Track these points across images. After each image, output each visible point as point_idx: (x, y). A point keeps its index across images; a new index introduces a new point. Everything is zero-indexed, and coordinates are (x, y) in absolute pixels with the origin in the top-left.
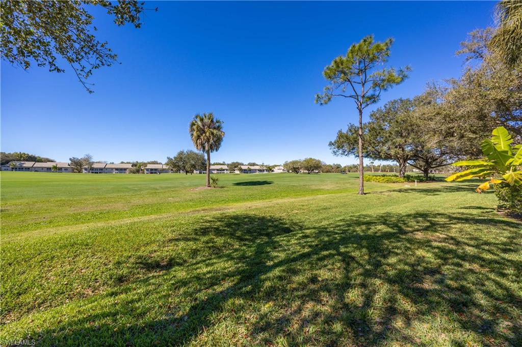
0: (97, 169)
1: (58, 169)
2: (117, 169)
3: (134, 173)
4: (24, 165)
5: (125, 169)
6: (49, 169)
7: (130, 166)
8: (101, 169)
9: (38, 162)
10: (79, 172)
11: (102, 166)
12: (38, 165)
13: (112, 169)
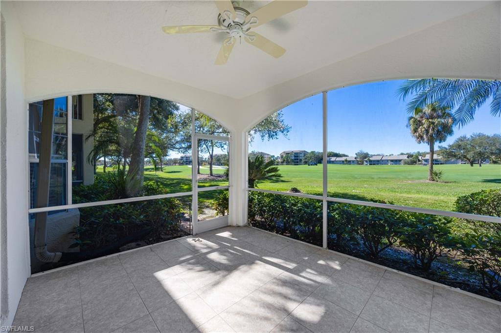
0: (374, 161)
1: (349, 162)
2: (392, 161)
3: (409, 164)
4: (331, 160)
5: (400, 161)
6: (343, 162)
7: (405, 157)
8: (378, 161)
9: (339, 157)
10: (362, 164)
11: (379, 158)
12: (338, 159)
13: (388, 160)
